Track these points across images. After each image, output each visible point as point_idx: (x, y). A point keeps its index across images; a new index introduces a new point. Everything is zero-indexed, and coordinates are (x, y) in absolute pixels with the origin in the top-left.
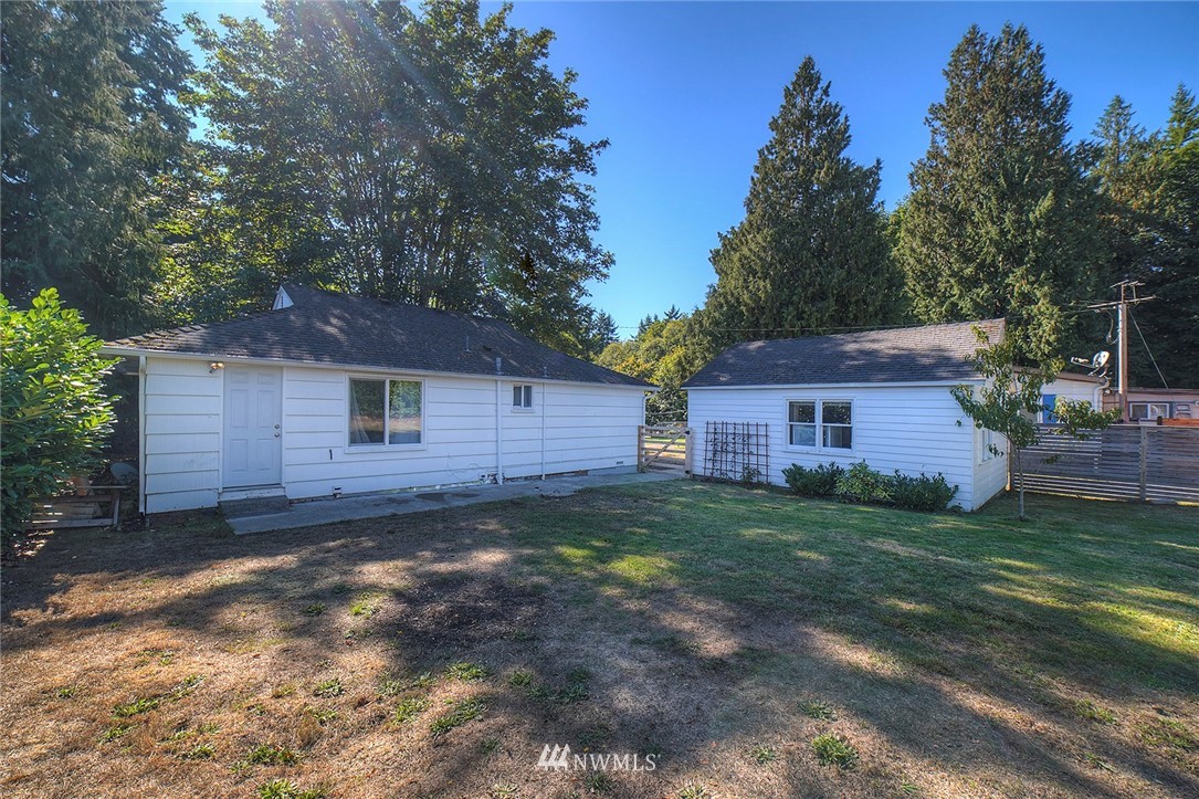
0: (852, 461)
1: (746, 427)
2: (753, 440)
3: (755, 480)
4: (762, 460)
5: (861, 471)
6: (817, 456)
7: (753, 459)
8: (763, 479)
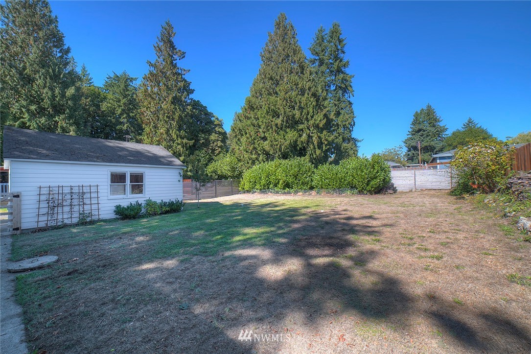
0: (145, 199)
1: (81, 188)
2: (88, 195)
3: (88, 219)
4: (94, 207)
5: (149, 203)
6: (128, 199)
7: (87, 207)
8: (95, 218)
